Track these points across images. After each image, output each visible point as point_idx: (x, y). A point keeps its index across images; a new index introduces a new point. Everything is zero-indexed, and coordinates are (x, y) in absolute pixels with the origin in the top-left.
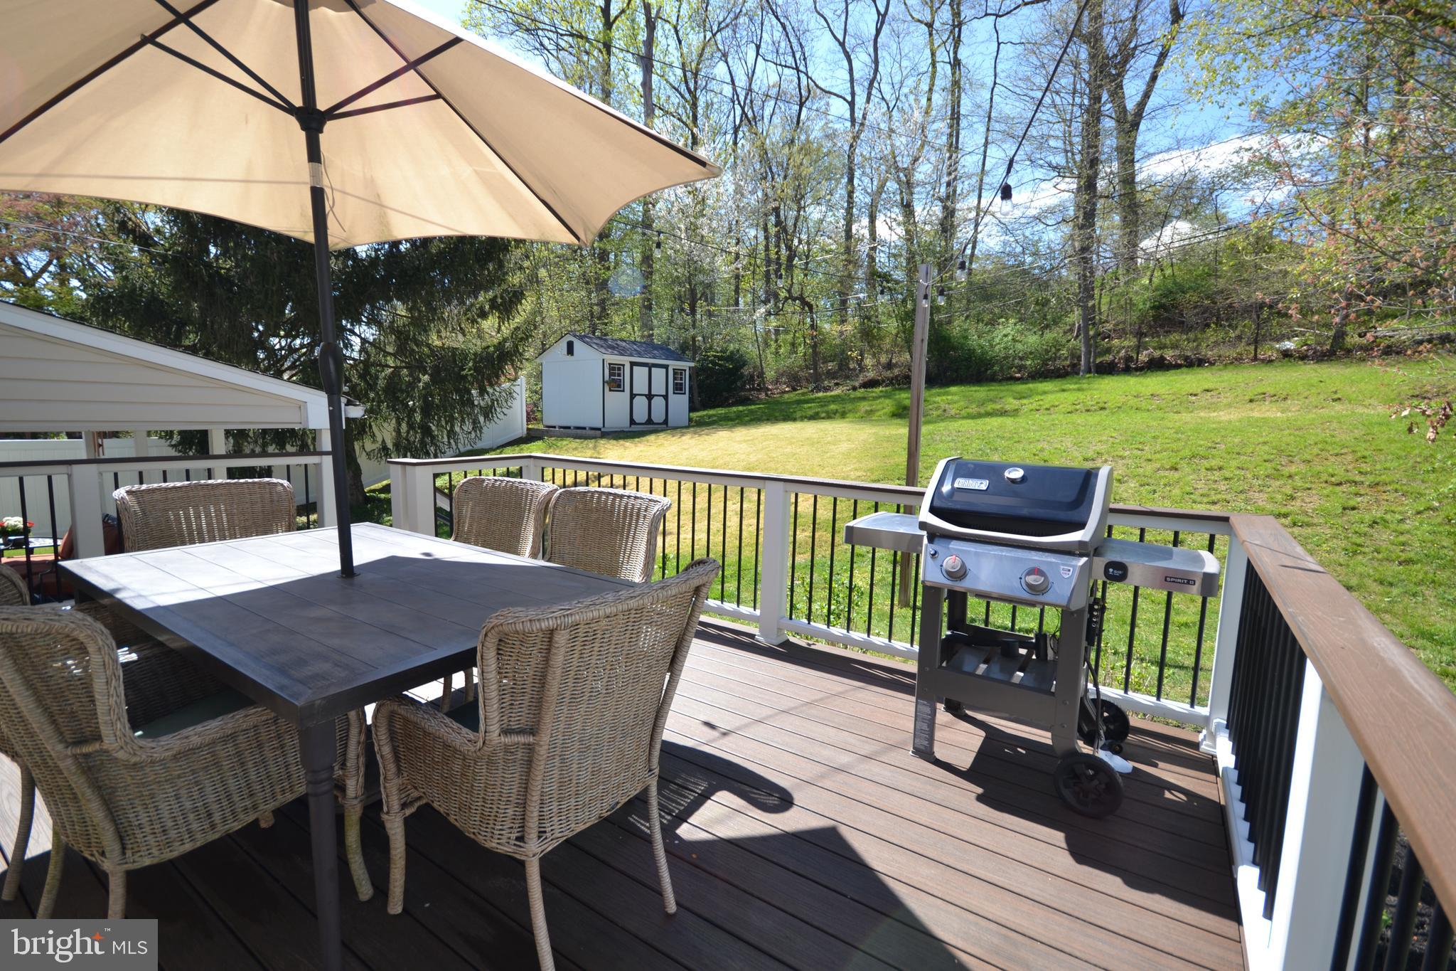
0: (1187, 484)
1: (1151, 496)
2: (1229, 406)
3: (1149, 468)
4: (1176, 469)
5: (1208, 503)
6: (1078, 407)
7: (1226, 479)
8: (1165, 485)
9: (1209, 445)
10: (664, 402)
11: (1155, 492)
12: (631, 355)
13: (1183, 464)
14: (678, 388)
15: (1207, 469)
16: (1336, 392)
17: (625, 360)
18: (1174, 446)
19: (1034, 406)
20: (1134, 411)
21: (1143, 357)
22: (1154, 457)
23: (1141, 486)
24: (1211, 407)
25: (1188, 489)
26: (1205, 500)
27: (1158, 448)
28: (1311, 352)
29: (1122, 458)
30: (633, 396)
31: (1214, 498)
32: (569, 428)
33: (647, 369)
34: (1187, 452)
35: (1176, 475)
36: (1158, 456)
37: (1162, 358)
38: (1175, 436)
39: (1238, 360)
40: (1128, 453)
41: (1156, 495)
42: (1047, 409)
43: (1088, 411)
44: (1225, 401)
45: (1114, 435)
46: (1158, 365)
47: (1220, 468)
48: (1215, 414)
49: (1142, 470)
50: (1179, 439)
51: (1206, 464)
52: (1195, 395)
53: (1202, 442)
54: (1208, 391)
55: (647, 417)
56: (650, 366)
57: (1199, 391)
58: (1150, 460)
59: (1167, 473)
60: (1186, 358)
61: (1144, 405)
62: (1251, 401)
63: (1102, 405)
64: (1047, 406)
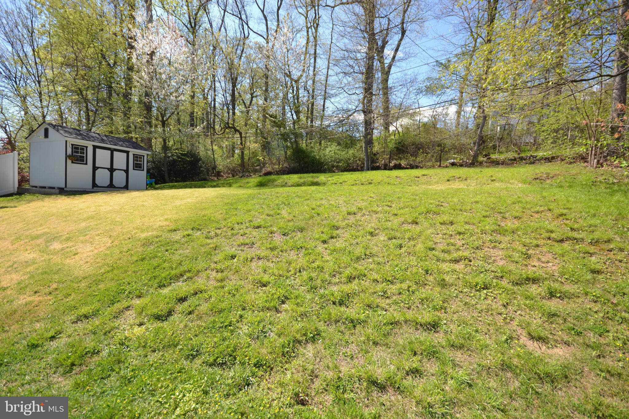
0: (428, 238)
1: (398, 252)
2: (437, 183)
3: (396, 221)
4: (417, 223)
5: (451, 261)
6: (357, 182)
7: (460, 233)
8: (409, 239)
9: (437, 203)
10: (125, 174)
11: (401, 247)
12: (93, 141)
13: (421, 219)
14: (138, 167)
15: (441, 224)
16: (492, 176)
17: (90, 145)
18: (413, 204)
19: (335, 181)
20: (387, 184)
21: (392, 165)
22: (399, 212)
23: (390, 239)
24: (428, 183)
25: (430, 244)
26: (448, 257)
27: (402, 205)
28: (464, 163)
29: (376, 212)
30: (95, 168)
31: (455, 255)
32: (45, 187)
33: (109, 152)
34: (422, 209)
35: (418, 229)
36: (402, 211)
37: (400, 164)
38: (412, 197)
39: (433, 167)
40: (380, 208)
41: (403, 250)
42: (341, 183)
43: (362, 184)
44: (434, 180)
45: (372, 196)
46: (398, 167)
47: (452, 223)
48: (431, 187)
49: (390, 223)
50: (415, 199)
51: (440, 219)
52: (418, 177)
53: (432, 201)
54: (424, 175)
55: (108, 183)
56: (112, 151)
57: (420, 176)
58: (396, 215)
59: (409, 227)
60: (411, 165)
61: (392, 182)
62: (448, 180)
63: (370, 181)
64: (341, 181)
